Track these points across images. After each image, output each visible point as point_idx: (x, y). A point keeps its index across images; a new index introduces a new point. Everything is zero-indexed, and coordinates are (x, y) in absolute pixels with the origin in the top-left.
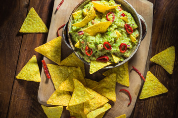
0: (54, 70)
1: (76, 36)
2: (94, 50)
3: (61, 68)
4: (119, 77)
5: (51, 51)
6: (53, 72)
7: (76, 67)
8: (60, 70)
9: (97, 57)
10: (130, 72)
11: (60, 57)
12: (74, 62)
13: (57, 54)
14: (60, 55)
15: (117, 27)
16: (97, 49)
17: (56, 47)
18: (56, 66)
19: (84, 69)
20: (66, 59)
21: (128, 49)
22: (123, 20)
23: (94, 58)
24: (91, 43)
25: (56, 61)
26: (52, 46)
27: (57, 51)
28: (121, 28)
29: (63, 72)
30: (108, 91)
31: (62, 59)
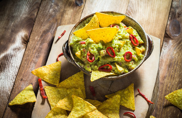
0: (52, 91)
1: (77, 46)
2: (96, 56)
3: (60, 90)
4: (123, 99)
5: (49, 74)
6: (51, 93)
7: (76, 88)
8: (58, 91)
9: (100, 66)
10: (136, 96)
11: (59, 80)
12: (74, 84)
13: (55, 77)
14: (59, 77)
15: (121, 38)
16: (100, 55)
17: (55, 70)
18: (53, 88)
19: (84, 91)
20: (65, 81)
21: (134, 60)
22: (128, 33)
23: (96, 67)
24: (93, 49)
25: (54, 83)
26: (51, 69)
27: (56, 74)
28: (126, 38)
29: (61, 93)
30: (111, 112)
31: (60, 81)
